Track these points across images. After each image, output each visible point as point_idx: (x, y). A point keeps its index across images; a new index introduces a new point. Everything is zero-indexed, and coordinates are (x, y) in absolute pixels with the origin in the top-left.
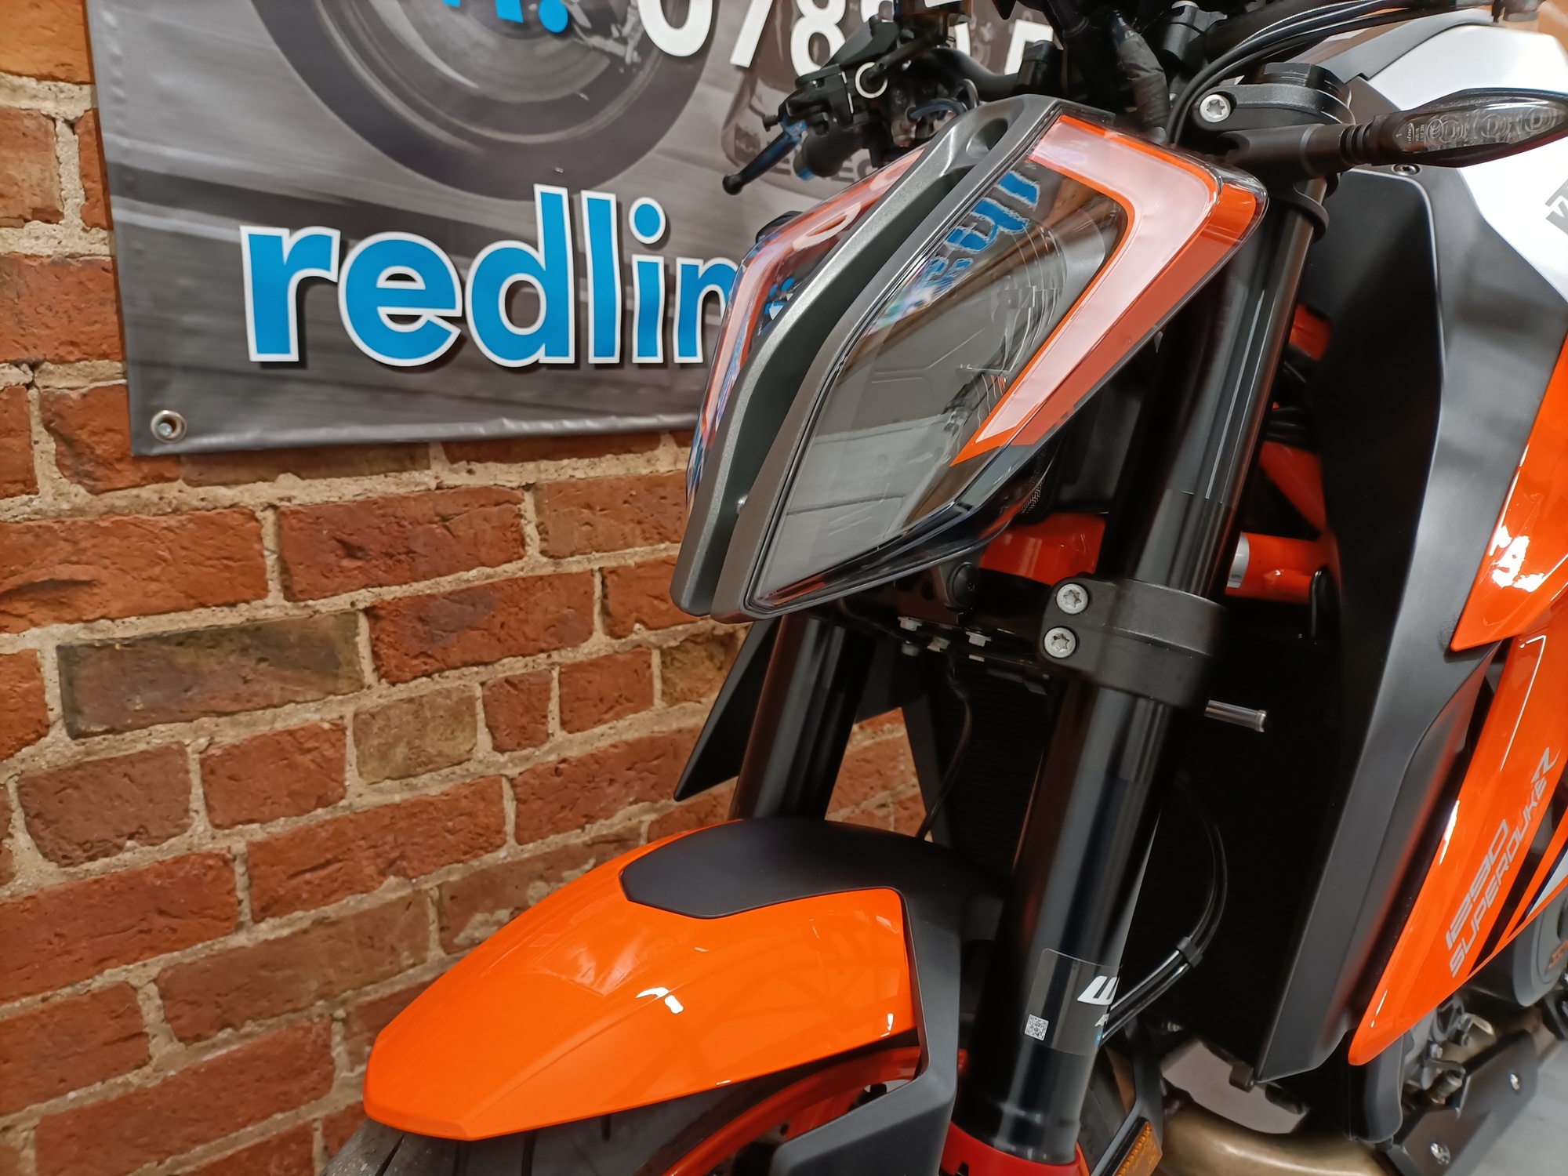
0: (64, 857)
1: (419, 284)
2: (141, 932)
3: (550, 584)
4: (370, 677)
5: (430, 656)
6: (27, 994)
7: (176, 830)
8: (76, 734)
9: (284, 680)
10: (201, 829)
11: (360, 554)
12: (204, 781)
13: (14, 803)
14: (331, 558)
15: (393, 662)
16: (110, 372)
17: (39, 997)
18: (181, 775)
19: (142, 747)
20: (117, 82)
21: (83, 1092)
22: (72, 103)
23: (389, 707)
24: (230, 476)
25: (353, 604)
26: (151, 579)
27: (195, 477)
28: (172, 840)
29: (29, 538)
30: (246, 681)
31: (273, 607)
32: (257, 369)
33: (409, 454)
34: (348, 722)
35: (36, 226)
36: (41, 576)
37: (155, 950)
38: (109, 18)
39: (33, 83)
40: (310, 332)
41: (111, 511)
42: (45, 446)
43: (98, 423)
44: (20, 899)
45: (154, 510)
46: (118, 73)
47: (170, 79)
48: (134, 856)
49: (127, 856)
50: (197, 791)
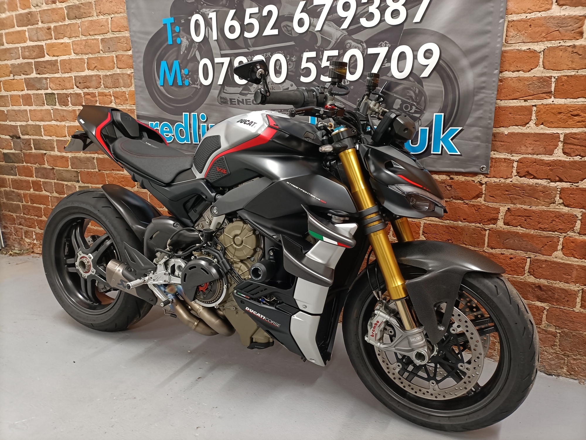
1: (168, 130)
20: (137, 104)
47: (143, 103)
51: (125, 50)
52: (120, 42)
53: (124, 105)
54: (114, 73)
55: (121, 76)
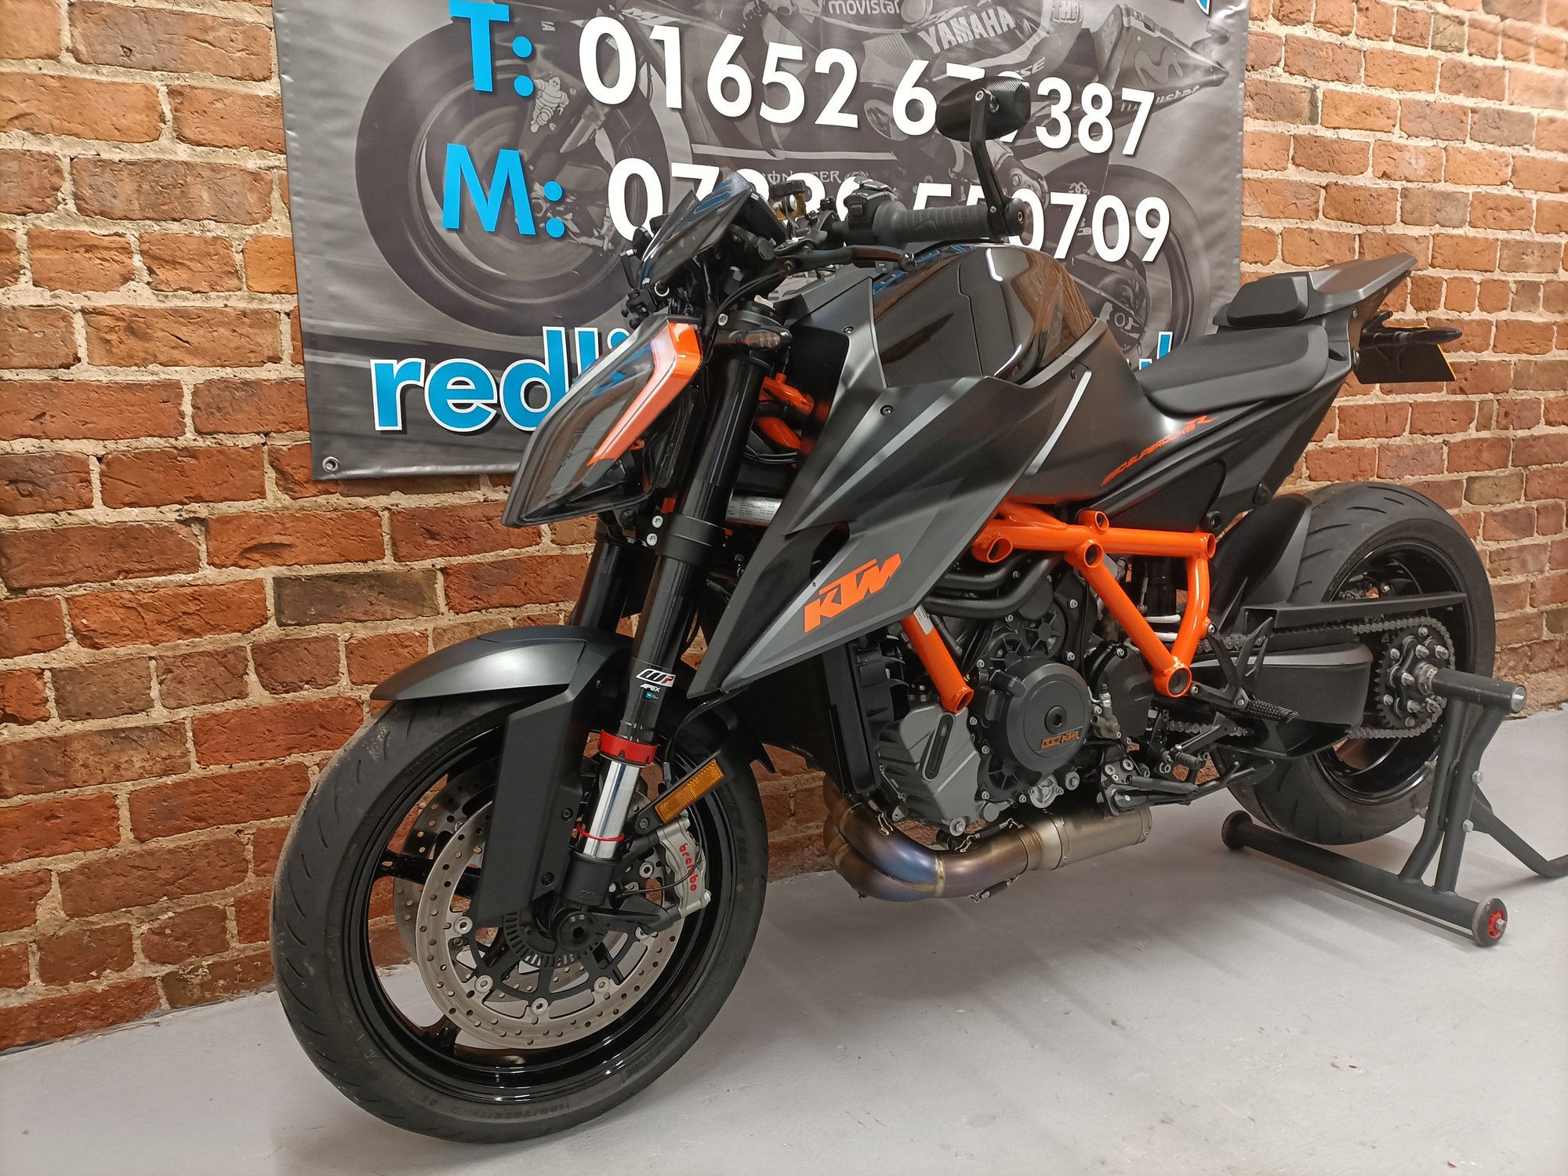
0: (273, 689)
1: (472, 386)
2: (311, 736)
3: (557, 561)
4: (443, 608)
5: (480, 599)
6: (253, 760)
7: (332, 683)
8: (280, 624)
9: (393, 605)
10: (345, 683)
11: (438, 537)
12: (347, 657)
13: (250, 658)
14: (421, 539)
15: (457, 601)
16: (303, 437)
17: (258, 762)
18: (335, 652)
19: (314, 634)
20: (309, 292)
21: (277, 819)
22: (288, 304)
23: (455, 627)
24: (365, 492)
25: (433, 565)
26: (322, 545)
27: (346, 492)
28: (328, 688)
29: (261, 521)
30: (371, 604)
31: (388, 564)
32: (379, 435)
33: (467, 481)
34: (430, 633)
35: (270, 365)
36: (266, 540)
37: (319, 747)
38: (306, 261)
39: (270, 296)
40: (408, 415)
41: (302, 509)
42: (271, 474)
43: (295, 463)
44: (250, 708)
45: (324, 509)
46: (309, 288)
47: (336, 288)
48: (308, 694)
49: (305, 693)
50: (344, 662)
51: (239, 75)
52: (207, 39)
53: (213, 294)
54: (153, 156)
55: (206, 173)
